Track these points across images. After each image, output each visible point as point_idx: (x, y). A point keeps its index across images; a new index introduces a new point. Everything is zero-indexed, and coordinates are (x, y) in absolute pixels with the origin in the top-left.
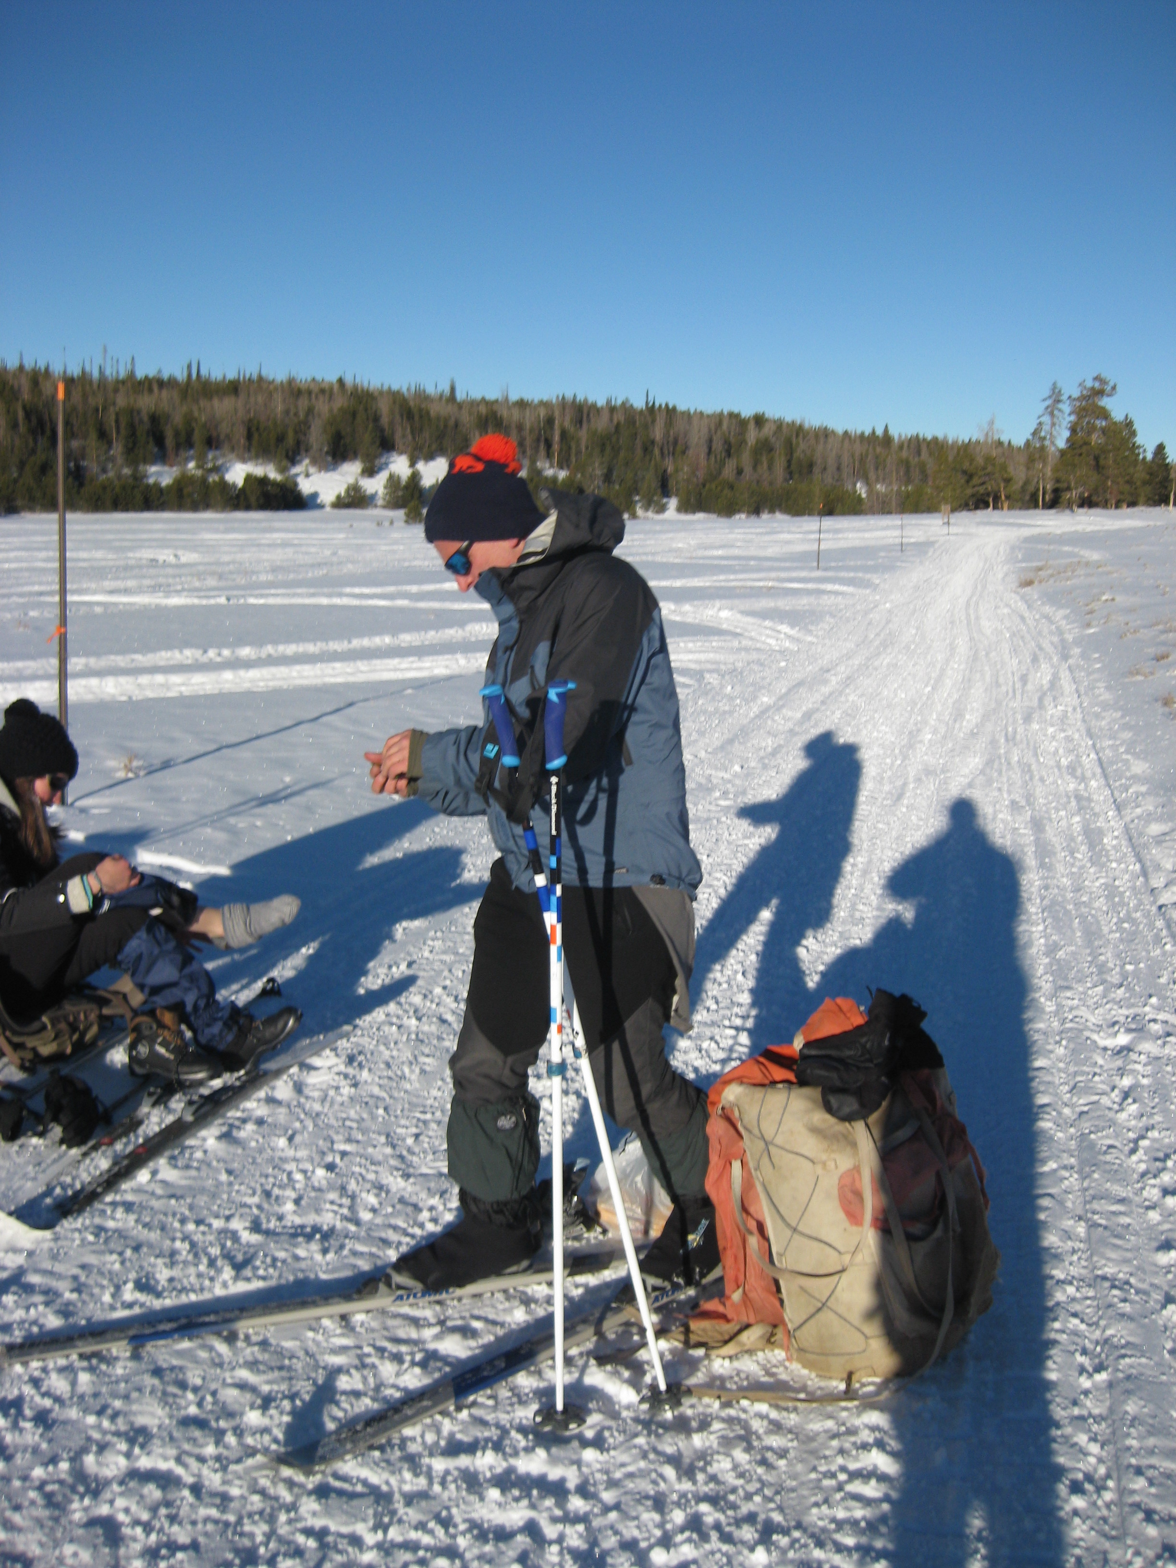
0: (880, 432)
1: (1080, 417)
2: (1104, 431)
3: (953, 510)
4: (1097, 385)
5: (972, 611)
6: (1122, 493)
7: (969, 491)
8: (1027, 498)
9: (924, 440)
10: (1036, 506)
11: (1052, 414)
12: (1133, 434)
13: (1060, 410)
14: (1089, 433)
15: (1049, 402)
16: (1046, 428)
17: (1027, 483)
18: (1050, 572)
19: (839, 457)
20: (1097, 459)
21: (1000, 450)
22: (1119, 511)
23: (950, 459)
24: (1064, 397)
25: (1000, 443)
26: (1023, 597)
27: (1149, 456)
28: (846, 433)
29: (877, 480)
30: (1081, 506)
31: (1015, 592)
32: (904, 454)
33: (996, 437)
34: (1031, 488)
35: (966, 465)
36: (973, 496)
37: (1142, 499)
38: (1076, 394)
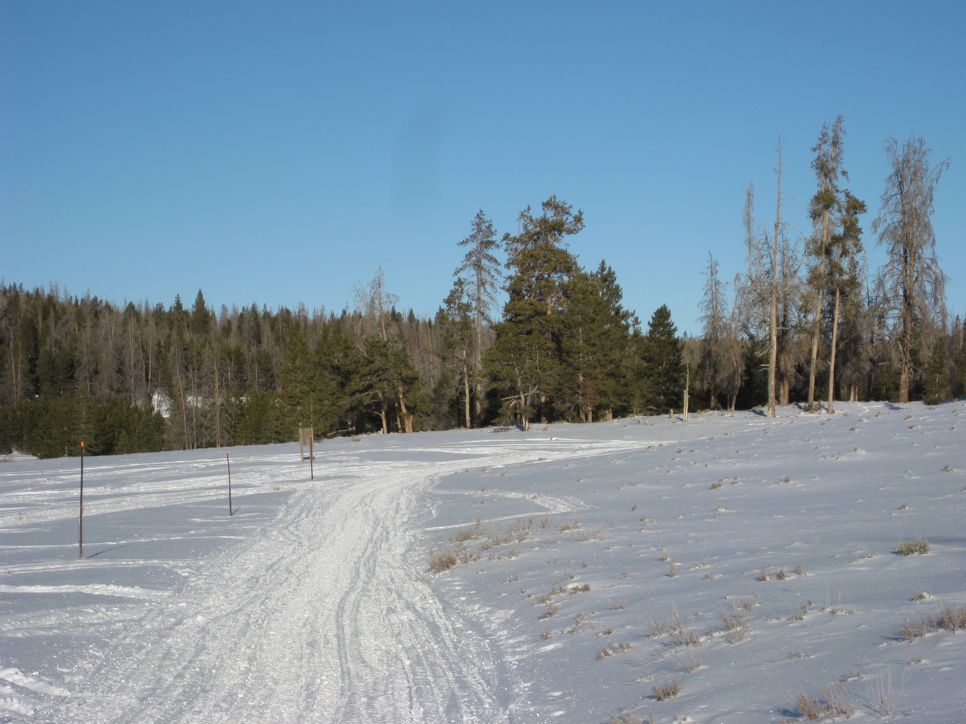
0: (188, 305)
1: (525, 269)
2: (566, 290)
3: (318, 437)
4: (550, 215)
5: (346, 622)
6: (603, 393)
7: (346, 402)
8: (445, 408)
9: (267, 315)
10: (461, 424)
11: (478, 266)
12: (616, 293)
13: (492, 259)
14: (542, 296)
15: (472, 246)
16: (470, 289)
17: (443, 382)
18: (483, 540)
19: (120, 350)
20: (557, 338)
21: (394, 330)
22: (599, 425)
23: (312, 347)
24: (497, 238)
25: (395, 317)
26: (436, 592)
27: (645, 329)
28: (131, 307)
29: (187, 390)
30: (535, 419)
31: (424, 581)
32: (233, 342)
33: (387, 308)
34: (451, 393)
35: (338, 359)
36: (352, 409)
37: (636, 402)
38: (517, 231)
